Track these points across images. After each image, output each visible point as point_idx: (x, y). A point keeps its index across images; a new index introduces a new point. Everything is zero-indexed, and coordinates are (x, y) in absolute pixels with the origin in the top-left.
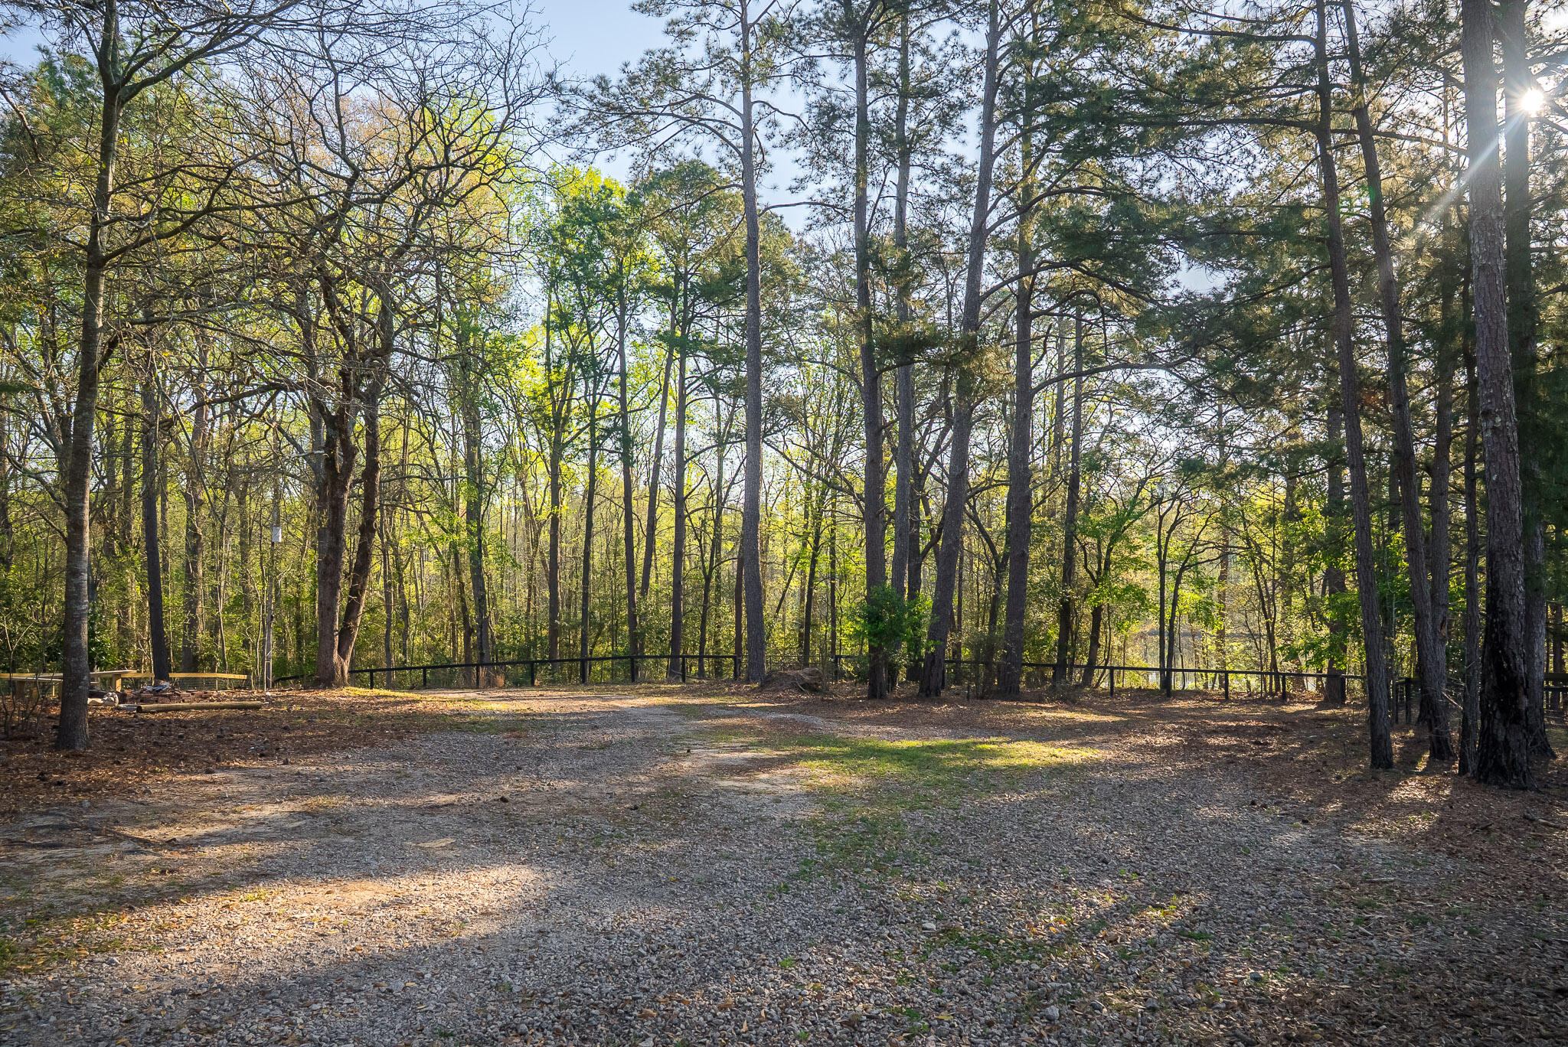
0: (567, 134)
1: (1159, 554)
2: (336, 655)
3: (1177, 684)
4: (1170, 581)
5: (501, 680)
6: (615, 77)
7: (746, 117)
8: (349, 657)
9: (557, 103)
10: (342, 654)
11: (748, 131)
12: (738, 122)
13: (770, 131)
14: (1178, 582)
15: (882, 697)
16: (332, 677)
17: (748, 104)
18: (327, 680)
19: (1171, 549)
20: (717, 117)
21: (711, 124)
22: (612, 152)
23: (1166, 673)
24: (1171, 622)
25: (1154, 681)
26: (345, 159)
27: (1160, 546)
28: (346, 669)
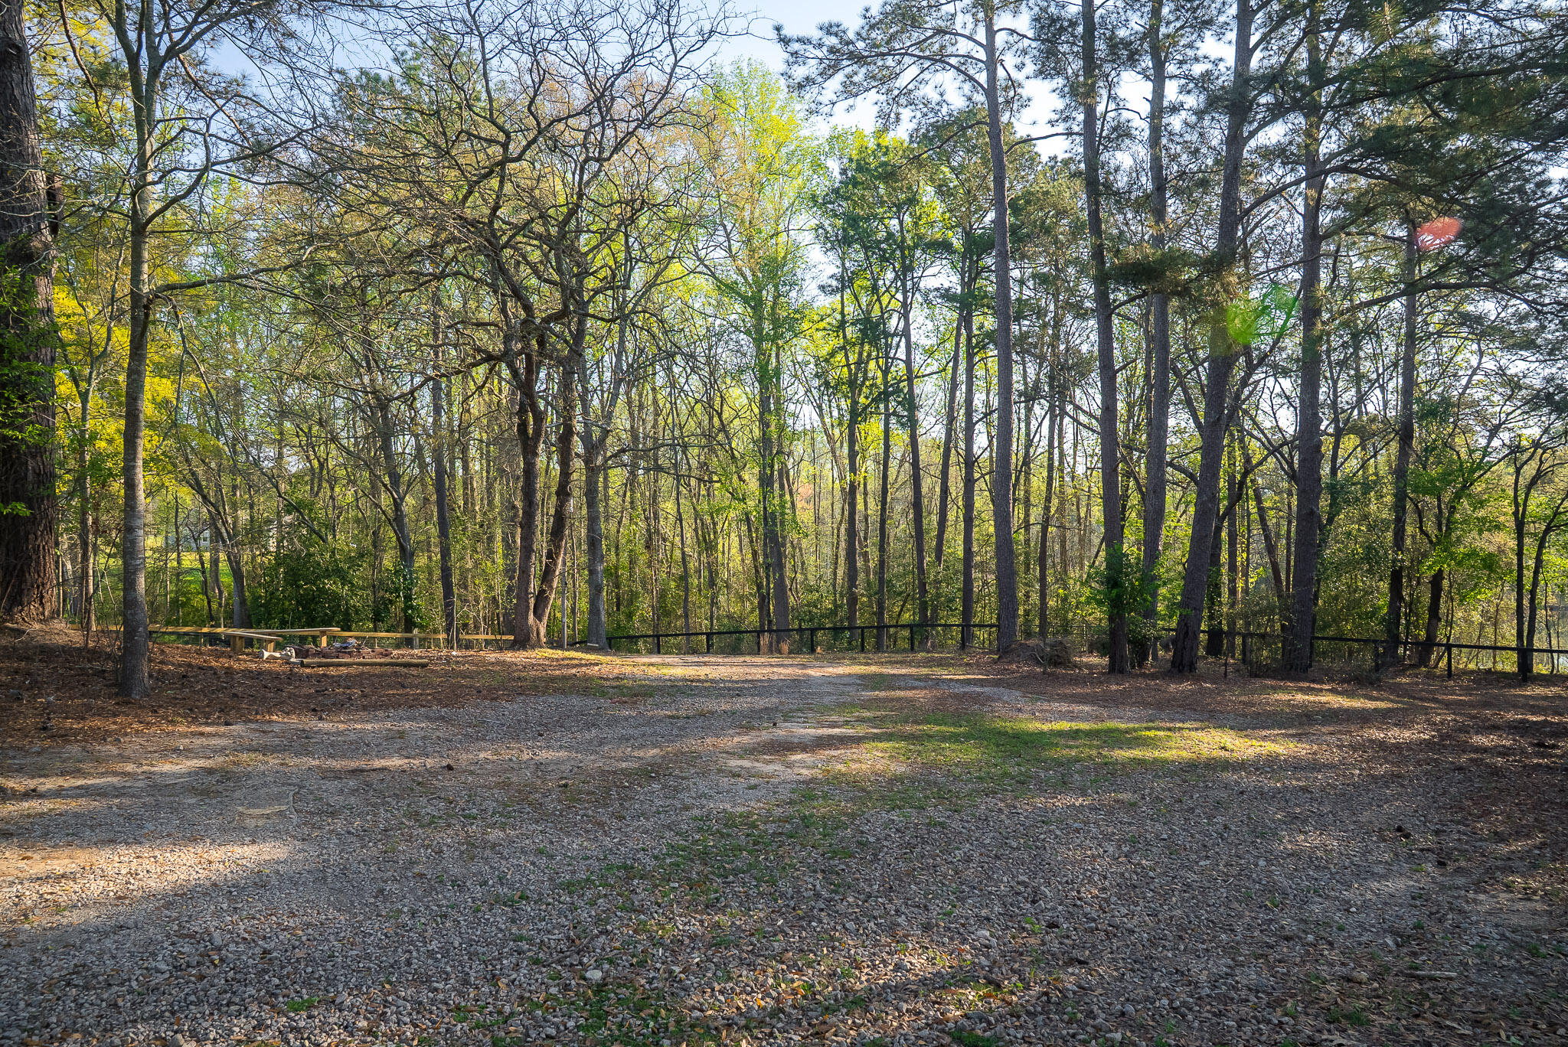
0: (800, 86)
1: (1515, 514)
2: (531, 616)
3: (1540, 667)
4: (1530, 545)
5: (785, 647)
6: (853, 25)
7: (990, 48)
8: (545, 619)
9: (786, 56)
10: (538, 616)
11: (992, 63)
12: (982, 55)
13: (1019, 60)
14: (1541, 547)
15: (1122, 671)
16: (528, 639)
17: (991, 33)
18: (523, 642)
19: (1532, 507)
20: (961, 52)
21: (953, 61)
22: (851, 101)
23: (1525, 654)
24: (1533, 592)
25: (1508, 664)
26: (494, 123)
27: (1517, 505)
28: (543, 631)
